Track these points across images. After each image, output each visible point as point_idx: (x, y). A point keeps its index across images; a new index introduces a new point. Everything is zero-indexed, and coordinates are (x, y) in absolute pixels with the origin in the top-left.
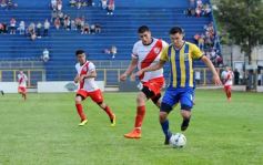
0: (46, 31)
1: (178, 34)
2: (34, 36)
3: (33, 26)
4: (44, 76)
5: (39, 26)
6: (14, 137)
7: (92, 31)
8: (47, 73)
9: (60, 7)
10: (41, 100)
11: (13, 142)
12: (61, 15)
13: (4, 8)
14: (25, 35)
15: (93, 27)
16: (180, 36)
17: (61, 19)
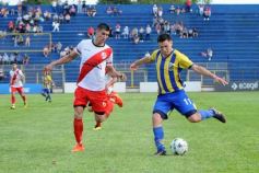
0: (148, 35)
1: (166, 42)
2: (137, 41)
3: (136, 31)
4: (146, 77)
5: (142, 30)
6: (119, 133)
7: (190, 35)
8: (149, 74)
9: (161, 13)
10: (144, 99)
11: (119, 137)
12: (162, 21)
13: (110, 15)
14: (129, 39)
15: (191, 31)
16: (169, 43)
17: (162, 25)
